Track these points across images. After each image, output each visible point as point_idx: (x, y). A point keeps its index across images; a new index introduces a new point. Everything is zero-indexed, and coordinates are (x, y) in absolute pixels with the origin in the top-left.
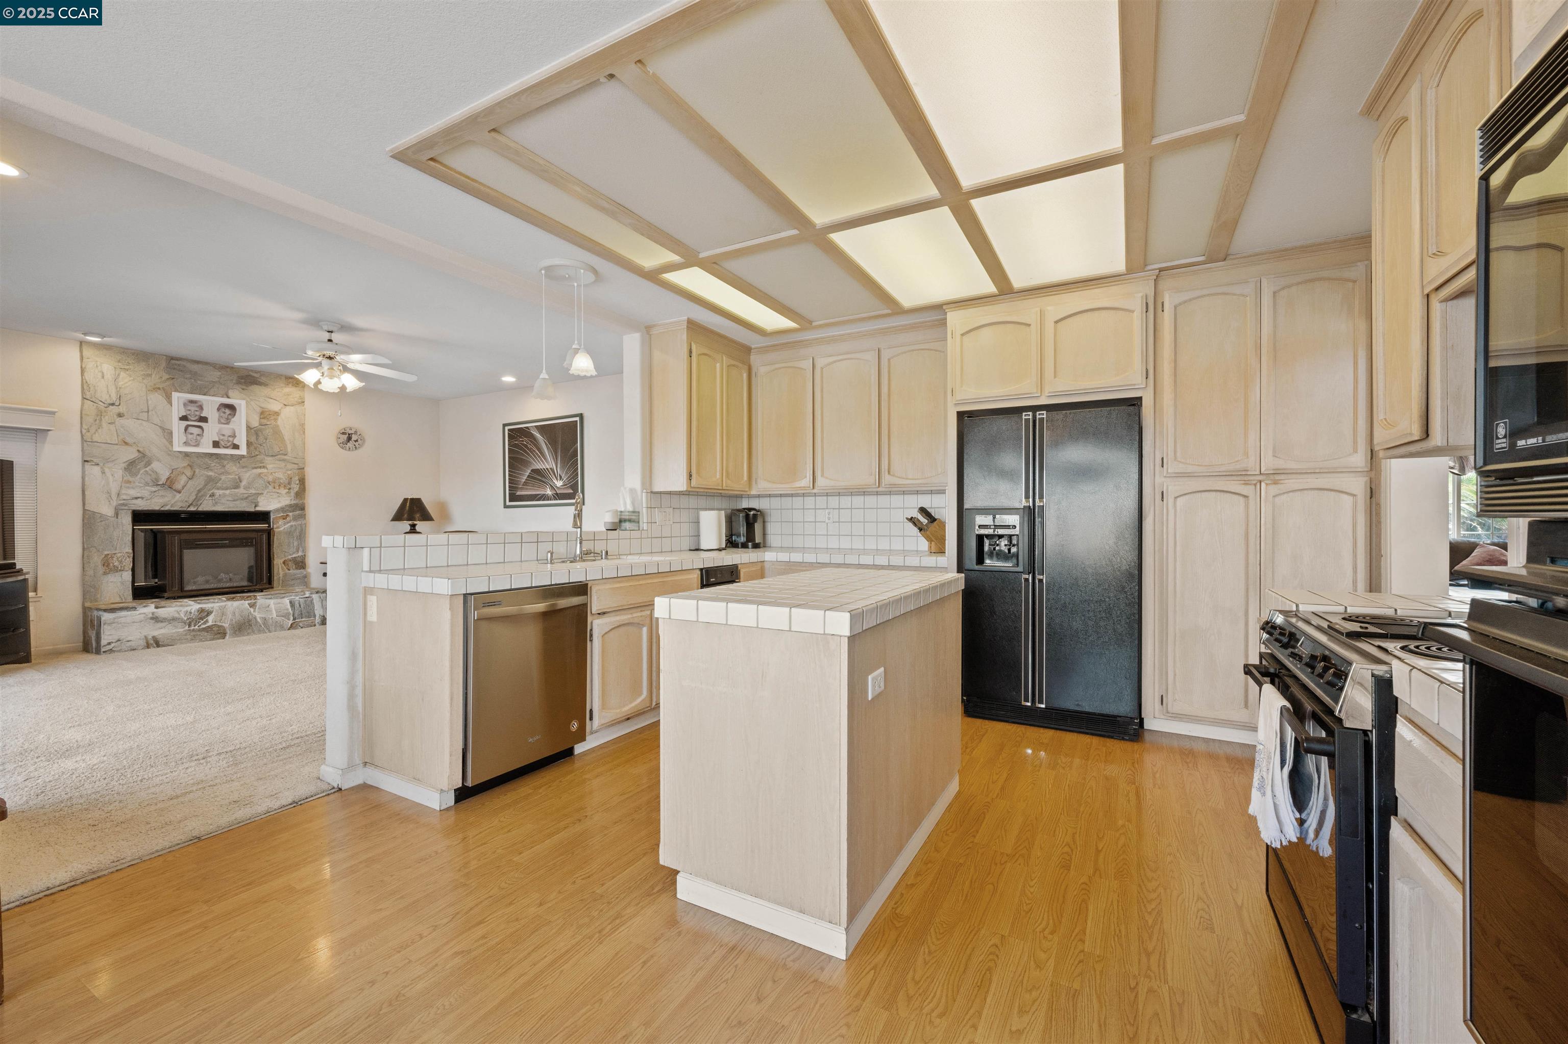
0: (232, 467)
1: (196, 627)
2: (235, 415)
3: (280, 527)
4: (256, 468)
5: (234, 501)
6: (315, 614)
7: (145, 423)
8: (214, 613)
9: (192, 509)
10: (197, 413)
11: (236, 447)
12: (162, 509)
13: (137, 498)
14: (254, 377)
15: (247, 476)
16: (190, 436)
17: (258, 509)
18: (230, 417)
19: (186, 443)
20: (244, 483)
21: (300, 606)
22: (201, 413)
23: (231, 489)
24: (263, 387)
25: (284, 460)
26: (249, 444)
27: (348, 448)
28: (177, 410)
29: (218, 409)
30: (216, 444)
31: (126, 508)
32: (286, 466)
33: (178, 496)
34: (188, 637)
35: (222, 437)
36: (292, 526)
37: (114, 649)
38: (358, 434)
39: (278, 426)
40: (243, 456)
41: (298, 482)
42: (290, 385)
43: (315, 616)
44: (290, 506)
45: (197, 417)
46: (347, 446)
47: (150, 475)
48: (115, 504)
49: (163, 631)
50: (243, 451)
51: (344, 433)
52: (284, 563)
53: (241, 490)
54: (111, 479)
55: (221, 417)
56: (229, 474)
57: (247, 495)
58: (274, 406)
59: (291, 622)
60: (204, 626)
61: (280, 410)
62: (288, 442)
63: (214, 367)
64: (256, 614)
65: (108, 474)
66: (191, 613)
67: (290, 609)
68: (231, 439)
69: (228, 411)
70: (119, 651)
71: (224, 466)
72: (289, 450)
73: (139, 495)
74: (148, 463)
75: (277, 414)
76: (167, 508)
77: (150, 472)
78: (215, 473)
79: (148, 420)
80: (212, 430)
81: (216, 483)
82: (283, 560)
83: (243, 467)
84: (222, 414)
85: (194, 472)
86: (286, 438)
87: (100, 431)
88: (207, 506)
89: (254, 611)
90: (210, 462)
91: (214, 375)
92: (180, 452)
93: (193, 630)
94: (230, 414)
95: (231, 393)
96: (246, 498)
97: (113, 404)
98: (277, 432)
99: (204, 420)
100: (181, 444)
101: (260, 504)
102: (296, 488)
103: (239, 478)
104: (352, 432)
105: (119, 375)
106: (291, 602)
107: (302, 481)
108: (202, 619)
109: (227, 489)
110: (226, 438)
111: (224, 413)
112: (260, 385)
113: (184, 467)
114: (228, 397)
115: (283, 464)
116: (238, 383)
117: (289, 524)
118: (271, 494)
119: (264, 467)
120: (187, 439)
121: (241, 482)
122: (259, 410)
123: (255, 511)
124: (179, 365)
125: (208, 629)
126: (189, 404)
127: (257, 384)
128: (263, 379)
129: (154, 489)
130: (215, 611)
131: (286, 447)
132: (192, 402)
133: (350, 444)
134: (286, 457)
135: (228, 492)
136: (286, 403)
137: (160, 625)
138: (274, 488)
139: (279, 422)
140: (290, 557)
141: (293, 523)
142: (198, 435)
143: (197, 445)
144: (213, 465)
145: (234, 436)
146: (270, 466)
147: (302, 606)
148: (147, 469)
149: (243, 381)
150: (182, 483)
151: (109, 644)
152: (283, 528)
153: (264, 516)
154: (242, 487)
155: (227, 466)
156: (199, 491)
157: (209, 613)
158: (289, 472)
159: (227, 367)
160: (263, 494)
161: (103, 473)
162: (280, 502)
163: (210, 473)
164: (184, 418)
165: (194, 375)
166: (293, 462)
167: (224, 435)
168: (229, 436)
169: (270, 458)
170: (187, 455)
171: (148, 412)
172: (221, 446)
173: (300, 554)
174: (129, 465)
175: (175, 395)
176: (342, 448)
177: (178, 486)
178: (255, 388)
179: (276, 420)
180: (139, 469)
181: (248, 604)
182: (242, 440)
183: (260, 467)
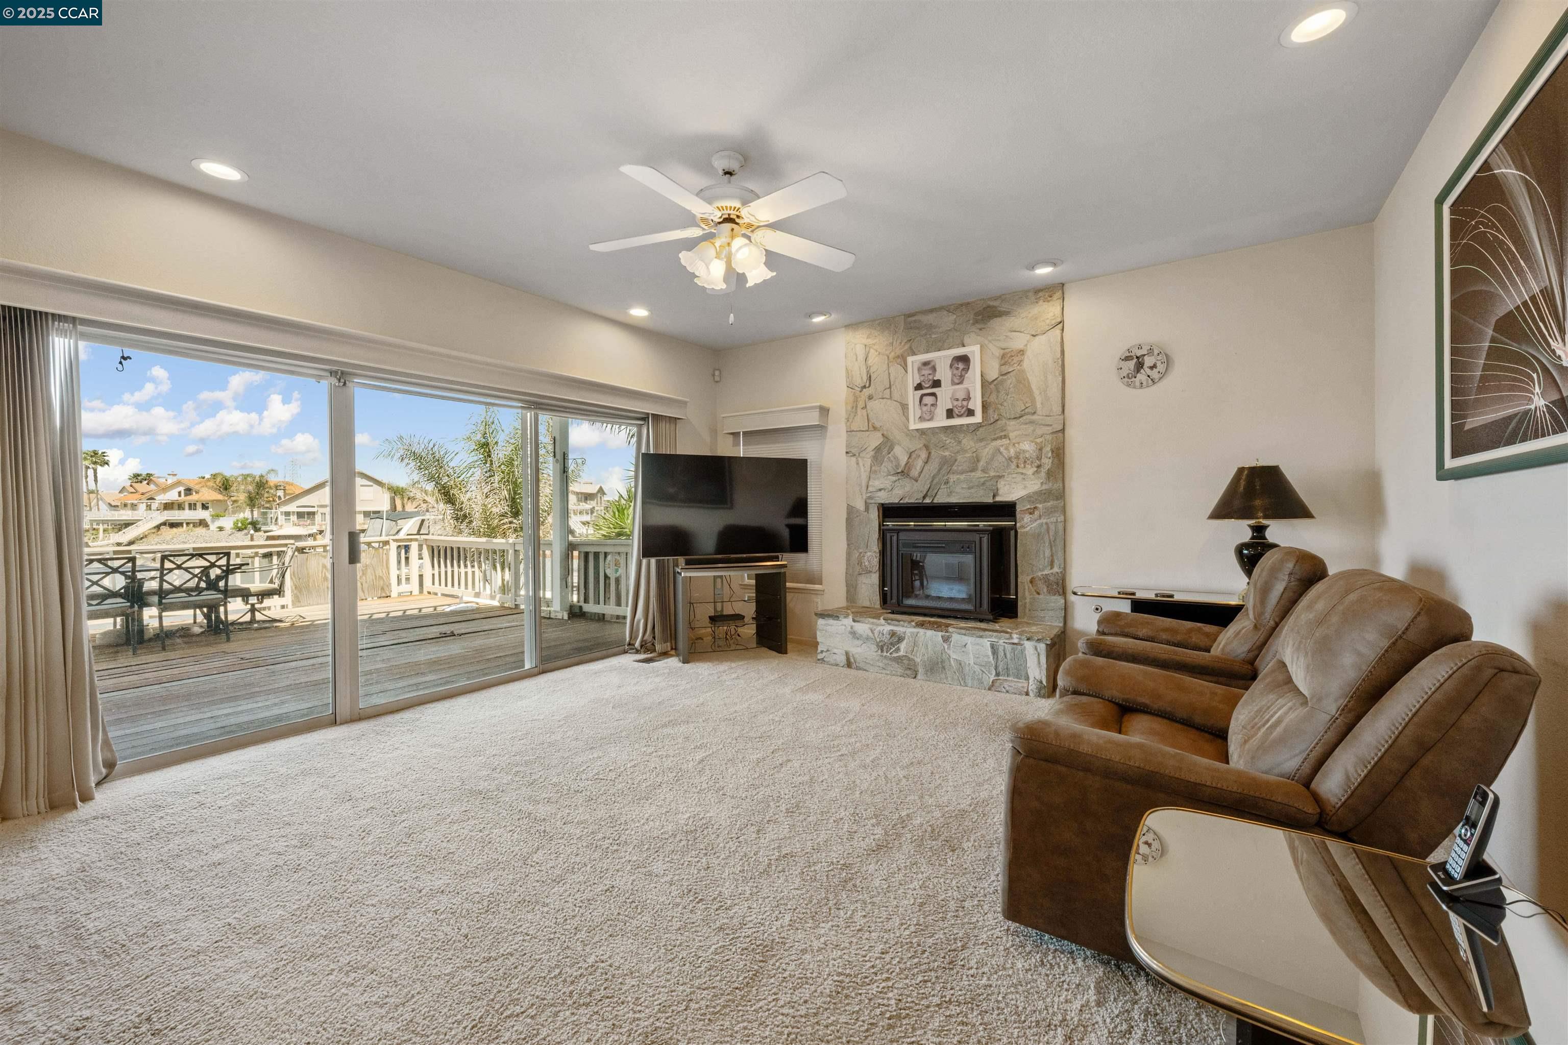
0: (968, 442)
1: (888, 654)
2: (969, 368)
3: (1026, 524)
4: (995, 439)
5: (969, 488)
6: (1027, 673)
7: (889, 402)
8: (905, 641)
9: (928, 501)
10: (931, 377)
11: (971, 413)
12: (901, 502)
13: (880, 490)
14: (994, 307)
15: (986, 452)
16: (925, 408)
17: (998, 499)
18: (963, 373)
19: (921, 419)
20: (982, 464)
21: (1005, 654)
22: (934, 376)
23: (968, 472)
24: (1004, 317)
25: (1032, 422)
26: (985, 407)
27: (1138, 384)
28: (912, 378)
29: (951, 366)
30: (950, 414)
31: (873, 501)
32: (1034, 430)
33: (916, 484)
34: (881, 664)
35: (956, 403)
36: (1041, 525)
37: (825, 659)
38: (1156, 352)
39: (1023, 371)
40: (978, 426)
41: (1050, 455)
42: (1041, 302)
43: (1027, 678)
44: (1039, 493)
45: (931, 383)
46: (1137, 380)
47: (892, 461)
48: (864, 497)
49: (859, 650)
50: (978, 418)
51: (1127, 359)
52: (1031, 582)
53: (979, 474)
54: (862, 470)
55: (954, 375)
56: (966, 451)
57: (983, 480)
58: (1018, 342)
59: (992, 678)
60: (895, 655)
61: (1026, 345)
62: (1036, 392)
63: (949, 311)
64: (950, 652)
65: (861, 464)
66: (883, 634)
67: (992, 658)
68: (965, 403)
69: (961, 366)
70: (828, 663)
71: (960, 442)
72: (1039, 405)
73: (882, 486)
74: (891, 449)
75: (1022, 352)
76: (906, 501)
77: (892, 459)
78: (951, 452)
79: (891, 398)
80: (946, 396)
81: (952, 466)
82: (1030, 577)
83: (981, 440)
84: (955, 372)
85: (930, 453)
86: (1034, 387)
87: (856, 418)
88: (942, 498)
89: (949, 648)
90: (944, 438)
91: (947, 321)
92: (917, 430)
93: (885, 657)
94: (963, 369)
95: (967, 340)
96: (983, 484)
97: (864, 387)
98: (1023, 382)
99: (937, 384)
100: (917, 421)
101: (1000, 492)
102: (1047, 463)
103: (977, 457)
104: (1144, 352)
105: (869, 352)
106: (992, 647)
107: (1059, 454)
108: (892, 644)
109: (962, 473)
110: (959, 403)
111: (957, 369)
112: (1000, 316)
113: (920, 449)
114: (964, 346)
115: (1030, 428)
116: (976, 322)
117: (1039, 522)
118: (1014, 476)
119: (1005, 437)
120: (922, 413)
121: (978, 461)
122: (998, 353)
123: (994, 502)
124: (915, 321)
125: (898, 660)
126: (923, 367)
127: (996, 317)
128: (1004, 307)
129: (894, 478)
130: (907, 637)
131: (1033, 401)
132: (926, 364)
133: (1141, 377)
134: (1035, 417)
135: (962, 477)
136: (1034, 333)
137: (859, 642)
138: (1018, 466)
139: (1026, 364)
140: (1040, 574)
141: (1043, 520)
142: (932, 405)
143: (931, 419)
144: (948, 442)
145: (968, 398)
146: (1012, 435)
147: (1008, 656)
148: (890, 455)
149: (980, 317)
150: (918, 468)
151: (822, 652)
152: (1029, 528)
153: (1008, 510)
154: (980, 469)
155: (964, 441)
156: (934, 478)
157: (900, 639)
158: (1039, 440)
159: (962, 305)
160: (1004, 476)
161: (858, 464)
162: (1025, 487)
163: (947, 453)
164: (919, 387)
165: (930, 327)
166: (1043, 422)
167: (957, 400)
168: (964, 400)
169: (1013, 423)
170: (922, 432)
171: (890, 388)
172: (954, 415)
173: (1056, 569)
174: (876, 453)
175: (910, 359)
176: (1128, 385)
177: (914, 473)
178: (995, 323)
179: (1020, 363)
180: (884, 457)
181: (942, 637)
182: (976, 404)
183: (1001, 438)
